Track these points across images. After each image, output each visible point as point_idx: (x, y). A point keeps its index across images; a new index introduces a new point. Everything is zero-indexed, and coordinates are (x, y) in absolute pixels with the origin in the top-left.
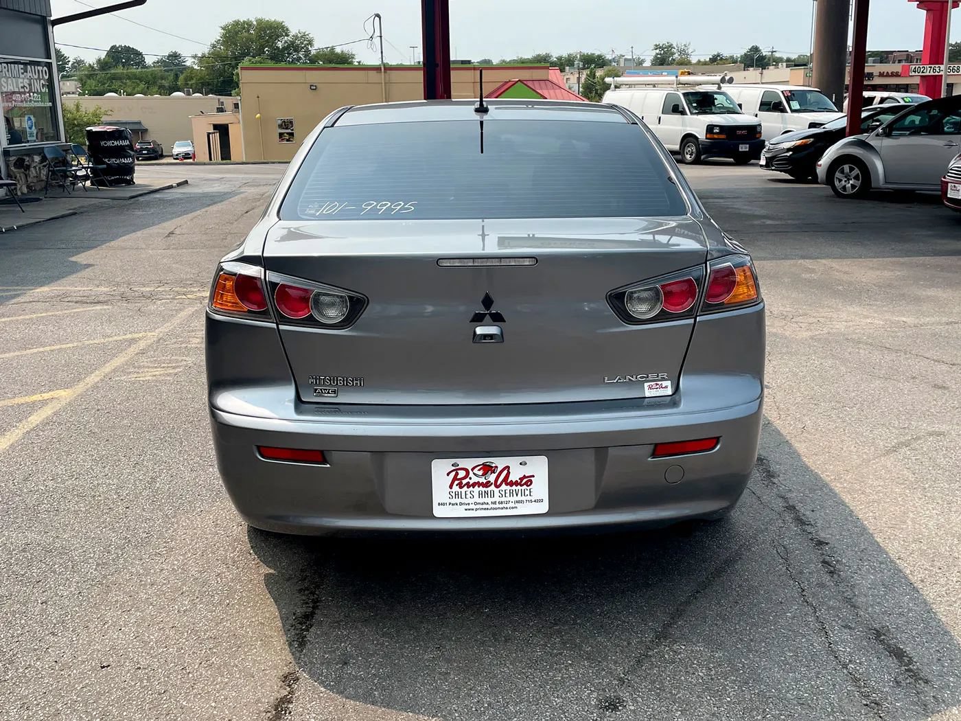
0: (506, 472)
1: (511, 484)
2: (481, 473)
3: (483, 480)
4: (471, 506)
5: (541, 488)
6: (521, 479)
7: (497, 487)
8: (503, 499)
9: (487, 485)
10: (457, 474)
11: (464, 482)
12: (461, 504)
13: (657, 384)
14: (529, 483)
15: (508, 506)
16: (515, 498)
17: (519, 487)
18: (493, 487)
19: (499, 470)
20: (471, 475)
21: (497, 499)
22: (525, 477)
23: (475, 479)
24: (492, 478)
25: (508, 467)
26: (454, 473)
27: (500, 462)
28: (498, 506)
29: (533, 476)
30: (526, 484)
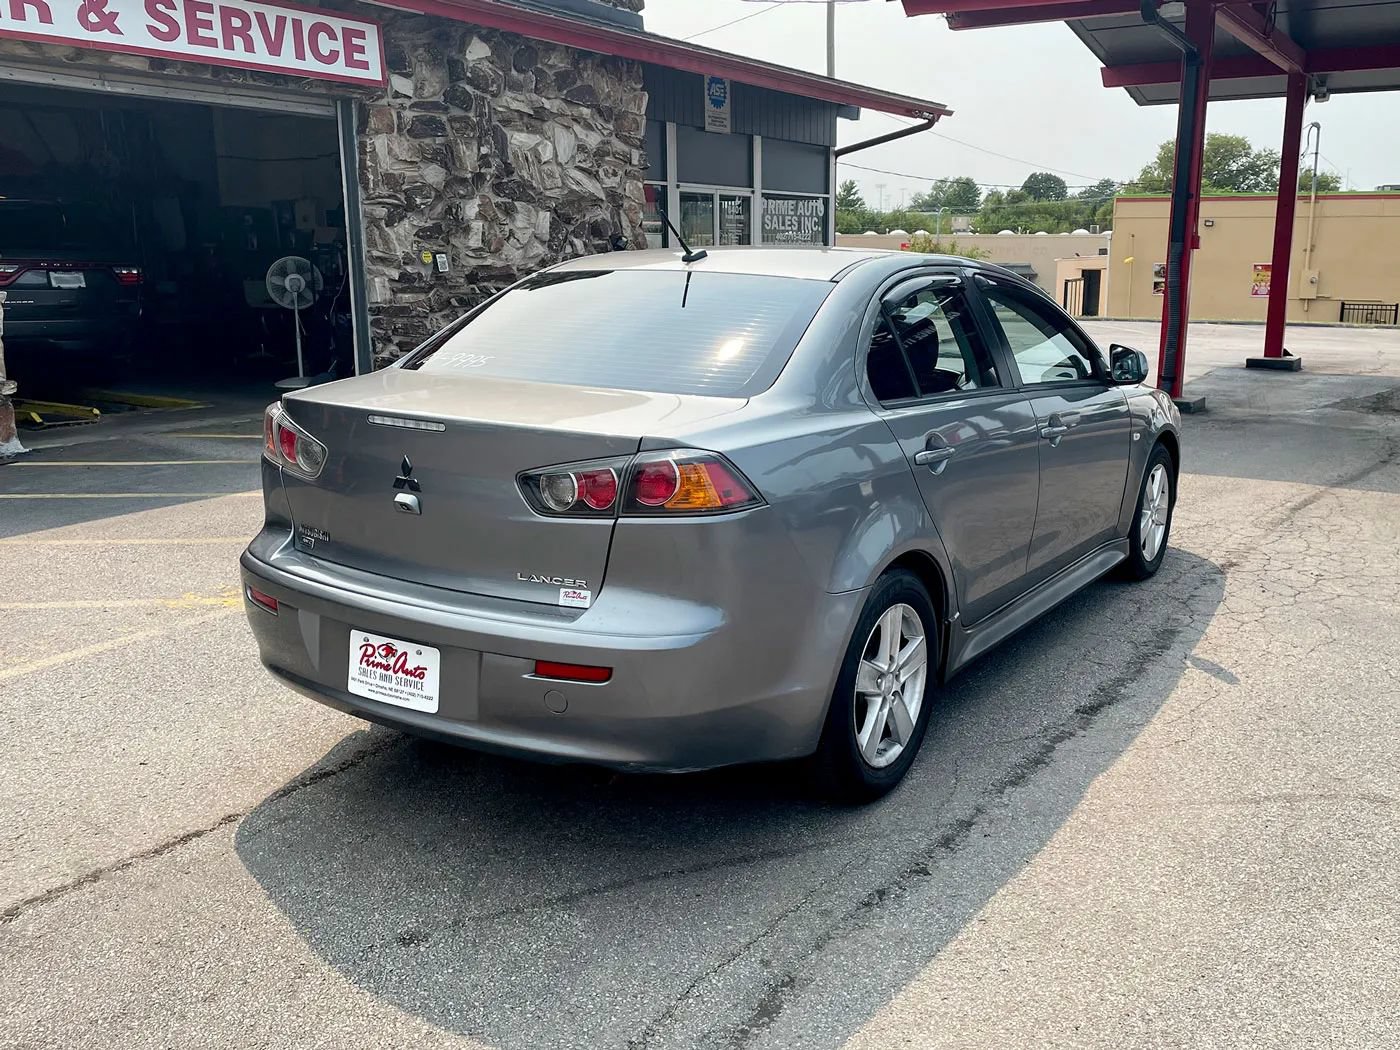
0: (403, 658)
1: (407, 672)
2: (383, 653)
3: (384, 662)
4: (373, 688)
5: (432, 683)
6: (416, 669)
7: (396, 672)
8: (398, 687)
9: (387, 668)
10: (366, 650)
11: (371, 659)
12: (367, 683)
13: (575, 593)
14: (421, 676)
15: (401, 695)
16: (407, 689)
17: (413, 678)
18: (391, 672)
19: (399, 654)
20: (377, 654)
21: (393, 685)
22: (418, 668)
23: (379, 660)
24: (392, 661)
25: (405, 654)
26: (364, 648)
27: (400, 646)
28: (393, 693)
29: (426, 669)
30: (419, 675)
